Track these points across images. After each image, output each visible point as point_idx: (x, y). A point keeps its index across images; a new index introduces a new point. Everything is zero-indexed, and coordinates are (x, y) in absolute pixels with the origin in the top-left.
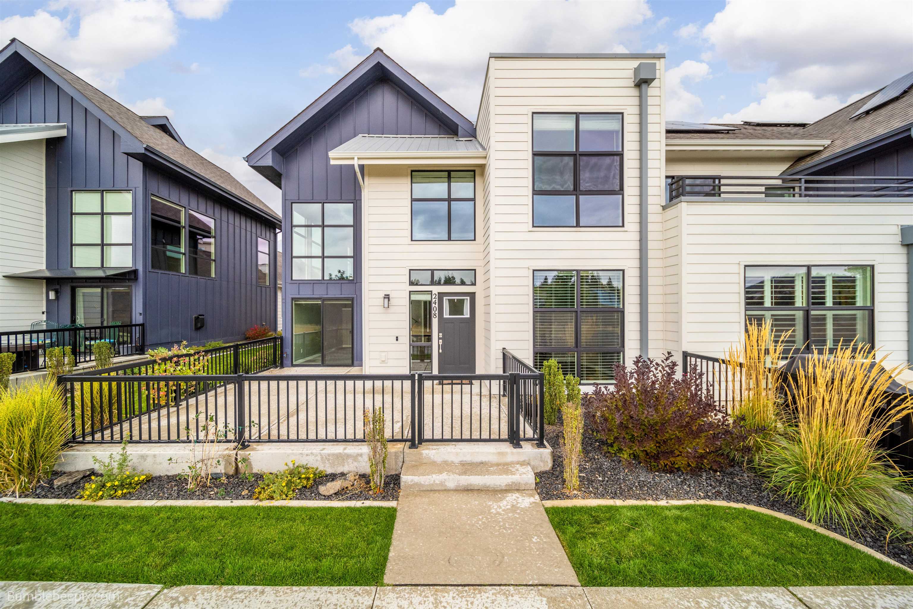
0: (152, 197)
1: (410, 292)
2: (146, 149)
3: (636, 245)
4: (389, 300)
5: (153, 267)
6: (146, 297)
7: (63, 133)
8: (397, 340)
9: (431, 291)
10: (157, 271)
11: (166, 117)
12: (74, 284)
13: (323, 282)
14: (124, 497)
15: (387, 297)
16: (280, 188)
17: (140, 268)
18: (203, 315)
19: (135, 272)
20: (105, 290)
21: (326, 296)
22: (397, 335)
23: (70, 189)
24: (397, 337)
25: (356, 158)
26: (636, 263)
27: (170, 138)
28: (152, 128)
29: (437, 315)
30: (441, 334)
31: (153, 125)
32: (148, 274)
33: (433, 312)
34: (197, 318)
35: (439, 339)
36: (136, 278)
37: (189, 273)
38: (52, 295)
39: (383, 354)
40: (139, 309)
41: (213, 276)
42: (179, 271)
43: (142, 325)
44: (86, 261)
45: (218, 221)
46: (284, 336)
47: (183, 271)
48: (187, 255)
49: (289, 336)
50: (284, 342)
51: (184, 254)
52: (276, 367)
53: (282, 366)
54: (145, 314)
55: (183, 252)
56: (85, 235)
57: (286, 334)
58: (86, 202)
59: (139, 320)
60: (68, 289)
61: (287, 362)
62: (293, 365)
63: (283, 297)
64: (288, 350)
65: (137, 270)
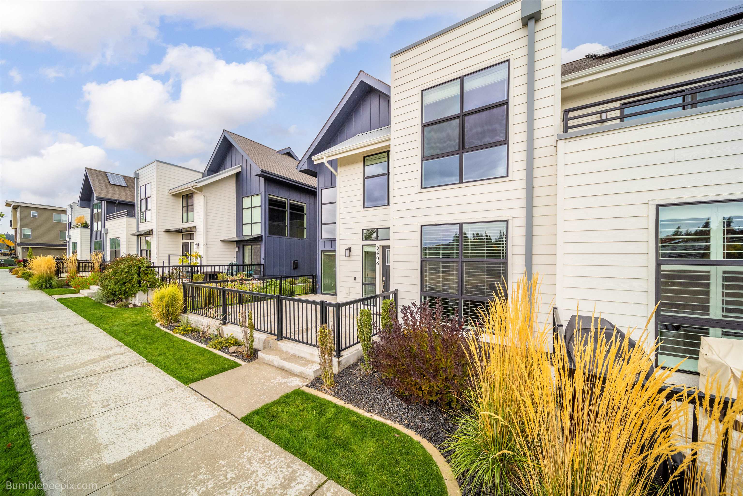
0: (269, 195)
1: (363, 245)
2: (261, 171)
3: (523, 194)
4: (350, 252)
5: (269, 234)
6: (266, 250)
7: (240, 170)
8: (355, 280)
9: (375, 245)
10: (272, 236)
11: (290, 148)
12: (243, 244)
14: (183, 335)
15: (349, 249)
17: (263, 235)
18: (297, 261)
19: (261, 237)
20: (253, 247)
22: (355, 276)
23: (242, 197)
24: (355, 278)
25: (325, 158)
26: (522, 213)
29: (379, 263)
30: (384, 278)
31: (284, 154)
32: (267, 239)
33: (377, 260)
34: (294, 262)
35: (382, 281)
36: (262, 240)
37: (290, 237)
38: (237, 249)
39: (347, 289)
40: (263, 256)
41: (305, 238)
42: (285, 235)
43: (263, 265)
44: (247, 232)
45: (308, 204)
46: (317, 274)
47: (287, 236)
48: (289, 226)
49: (320, 274)
50: (317, 278)
51: (287, 226)
52: (313, 294)
53: (316, 293)
54: (265, 259)
55: (287, 224)
56: (247, 219)
57: (318, 273)
58: (247, 202)
59: (263, 262)
60: (241, 246)
61: (319, 291)
62: (322, 293)
63: (317, 250)
64: (319, 283)
65: (262, 236)
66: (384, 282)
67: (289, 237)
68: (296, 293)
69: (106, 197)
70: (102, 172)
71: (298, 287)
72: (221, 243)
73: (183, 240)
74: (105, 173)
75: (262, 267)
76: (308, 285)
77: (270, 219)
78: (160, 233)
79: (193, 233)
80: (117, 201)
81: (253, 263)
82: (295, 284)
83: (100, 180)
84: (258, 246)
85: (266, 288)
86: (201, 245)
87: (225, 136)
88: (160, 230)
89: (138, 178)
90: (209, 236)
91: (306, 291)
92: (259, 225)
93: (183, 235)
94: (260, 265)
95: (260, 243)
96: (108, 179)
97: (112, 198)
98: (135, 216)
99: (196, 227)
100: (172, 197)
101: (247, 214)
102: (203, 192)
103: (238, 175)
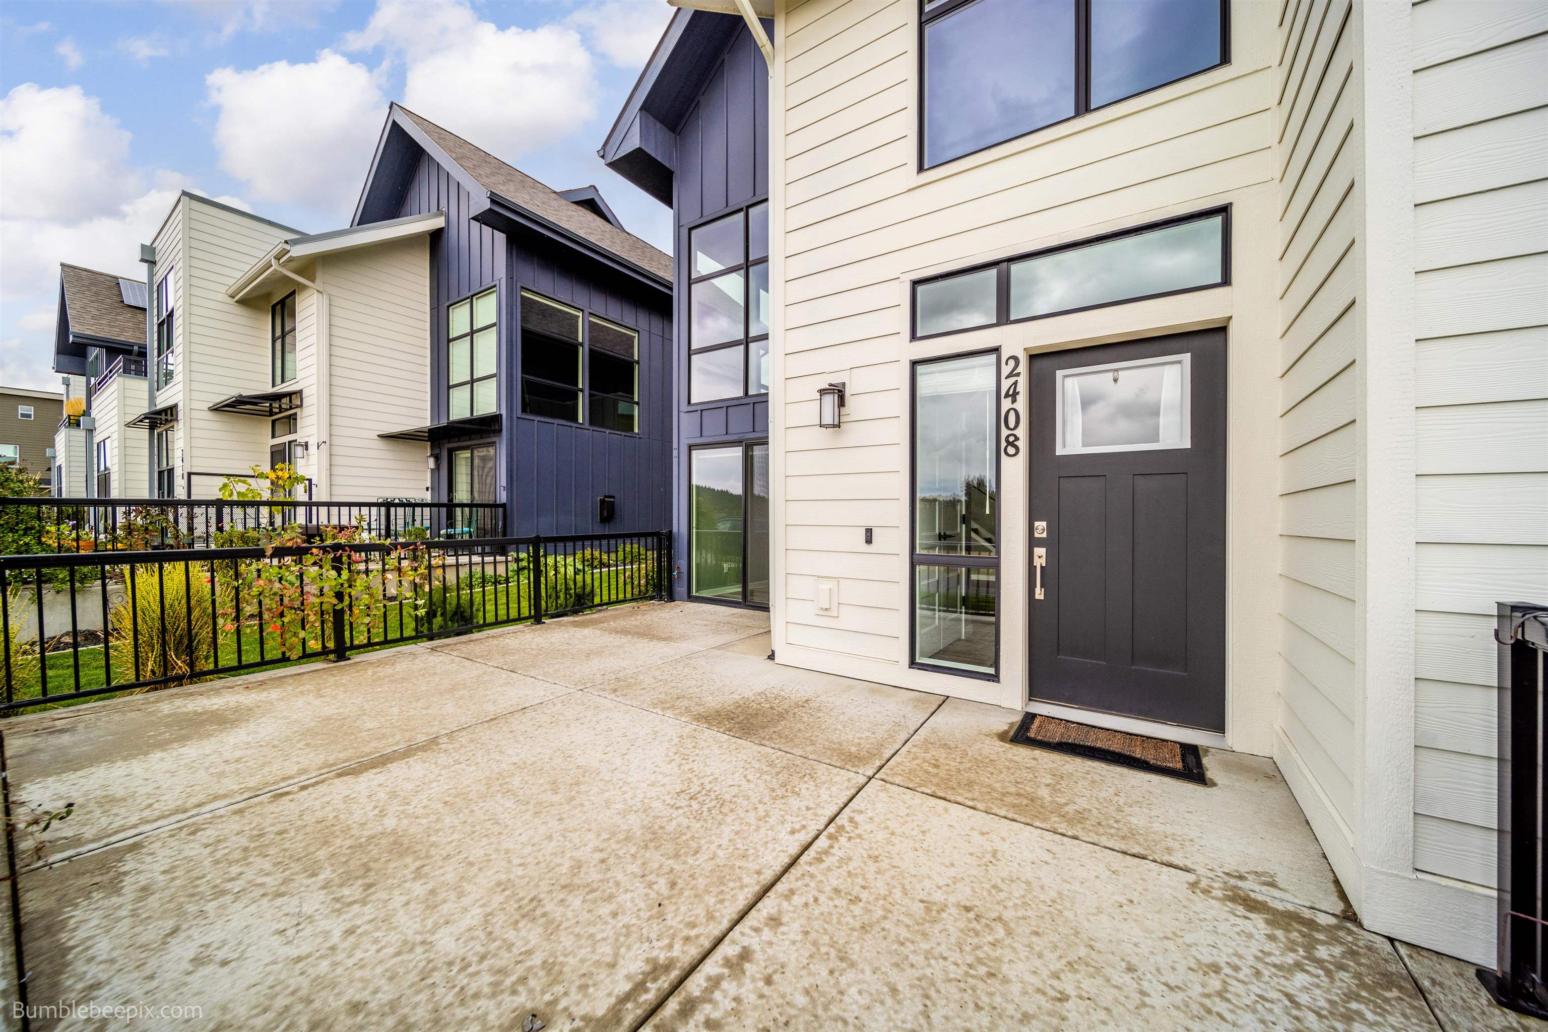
0: (523, 293)
1: (915, 365)
2: (491, 200)
4: (842, 403)
5: (524, 410)
6: (512, 458)
7: (439, 222)
8: (869, 541)
9: (996, 350)
10: (531, 418)
11: (595, 187)
12: (450, 446)
13: (744, 401)
15: (839, 393)
16: (671, 207)
17: (504, 412)
18: (613, 497)
19: (498, 417)
20: (476, 453)
21: (752, 435)
22: (869, 524)
23: (447, 305)
24: (869, 533)
27: (595, 217)
28: (575, 207)
29: (1023, 444)
30: (1041, 525)
31: (577, 203)
32: (515, 423)
33: (1006, 433)
34: (603, 502)
35: (1033, 542)
36: (500, 430)
37: (591, 424)
38: (431, 463)
39: (826, 586)
40: (503, 481)
41: (636, 430)
42: (575, 419)
43: (503, 506)
44: (459, 409)
45: (646, 336)
46: (675, 529)
47: (580, 421)
48: (587, 392)
49: (684, 530)
50: (675, 545)
51: (582, 390)
52: (661, 599)
53: (671, 598)
54: (510, 488)
55: (580, 386)
56: (459, 372)
57: (679, 525)
58: (459, 319)
59: (503, 497)
60: (445, 454)
61: (680, 589)
62: (691, 598)
63: (675, 445)
64: (683, 563)
65: (501, 415)
66: (1040, 551)
67: (587, 425)
68: (597, 600)
69: (101, 335)
70: (107, 275)
71: (613, 575)
72: (381, 444)
73: (273, 436)
74: (117, 278)
75: (501, 510)
76: (646, 566)
77: (527, 367)
78: (195, 414)
79: (295, 414)
80: (136, 348)
81: (477, 500)
82: (602, 565)
83: (97, 294)
84: (492, 451)
85: (507, 580)
86: (313, 449)
87: (394, 122)
88: (195, 405)
89: (154, 263)
90: (336, 421)
91: (636, 591)
92: (493, 382)
93: (274, 422)
94: (495, 506)
95: (493, 439)
96: (121, 295)
97: (122, 338)
98: (146, 375)
99: (300, 392)
100: (239, 310)
101: (459, 353)
102: (318, 284)
103: (436, 238)
